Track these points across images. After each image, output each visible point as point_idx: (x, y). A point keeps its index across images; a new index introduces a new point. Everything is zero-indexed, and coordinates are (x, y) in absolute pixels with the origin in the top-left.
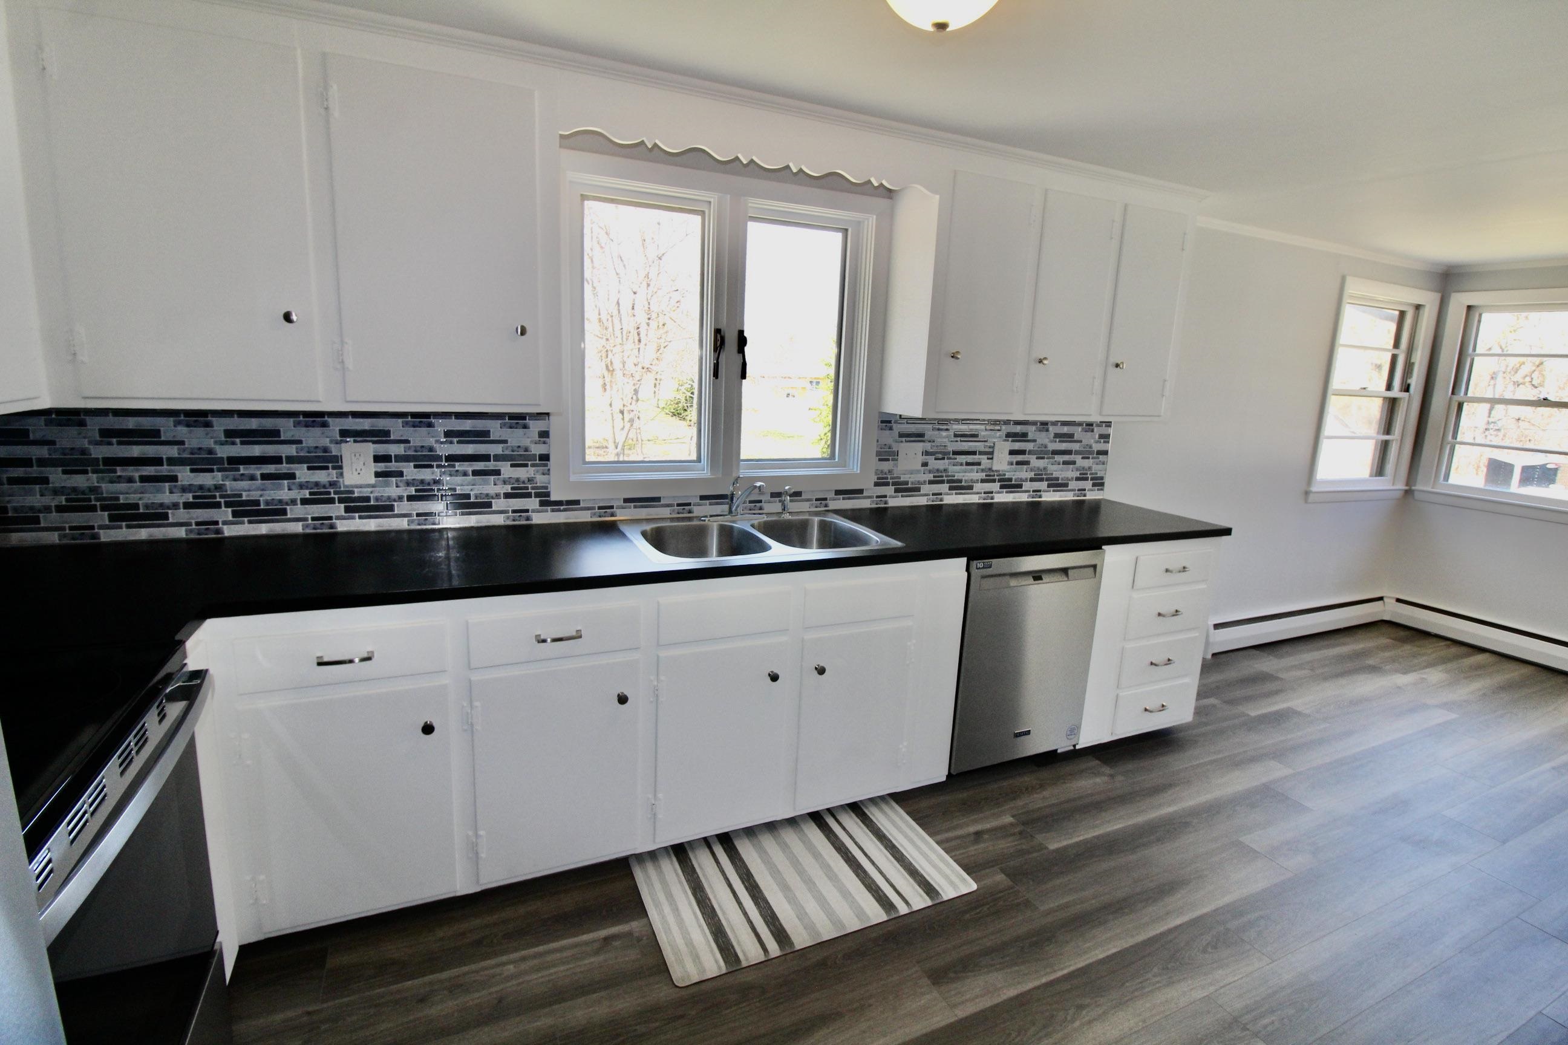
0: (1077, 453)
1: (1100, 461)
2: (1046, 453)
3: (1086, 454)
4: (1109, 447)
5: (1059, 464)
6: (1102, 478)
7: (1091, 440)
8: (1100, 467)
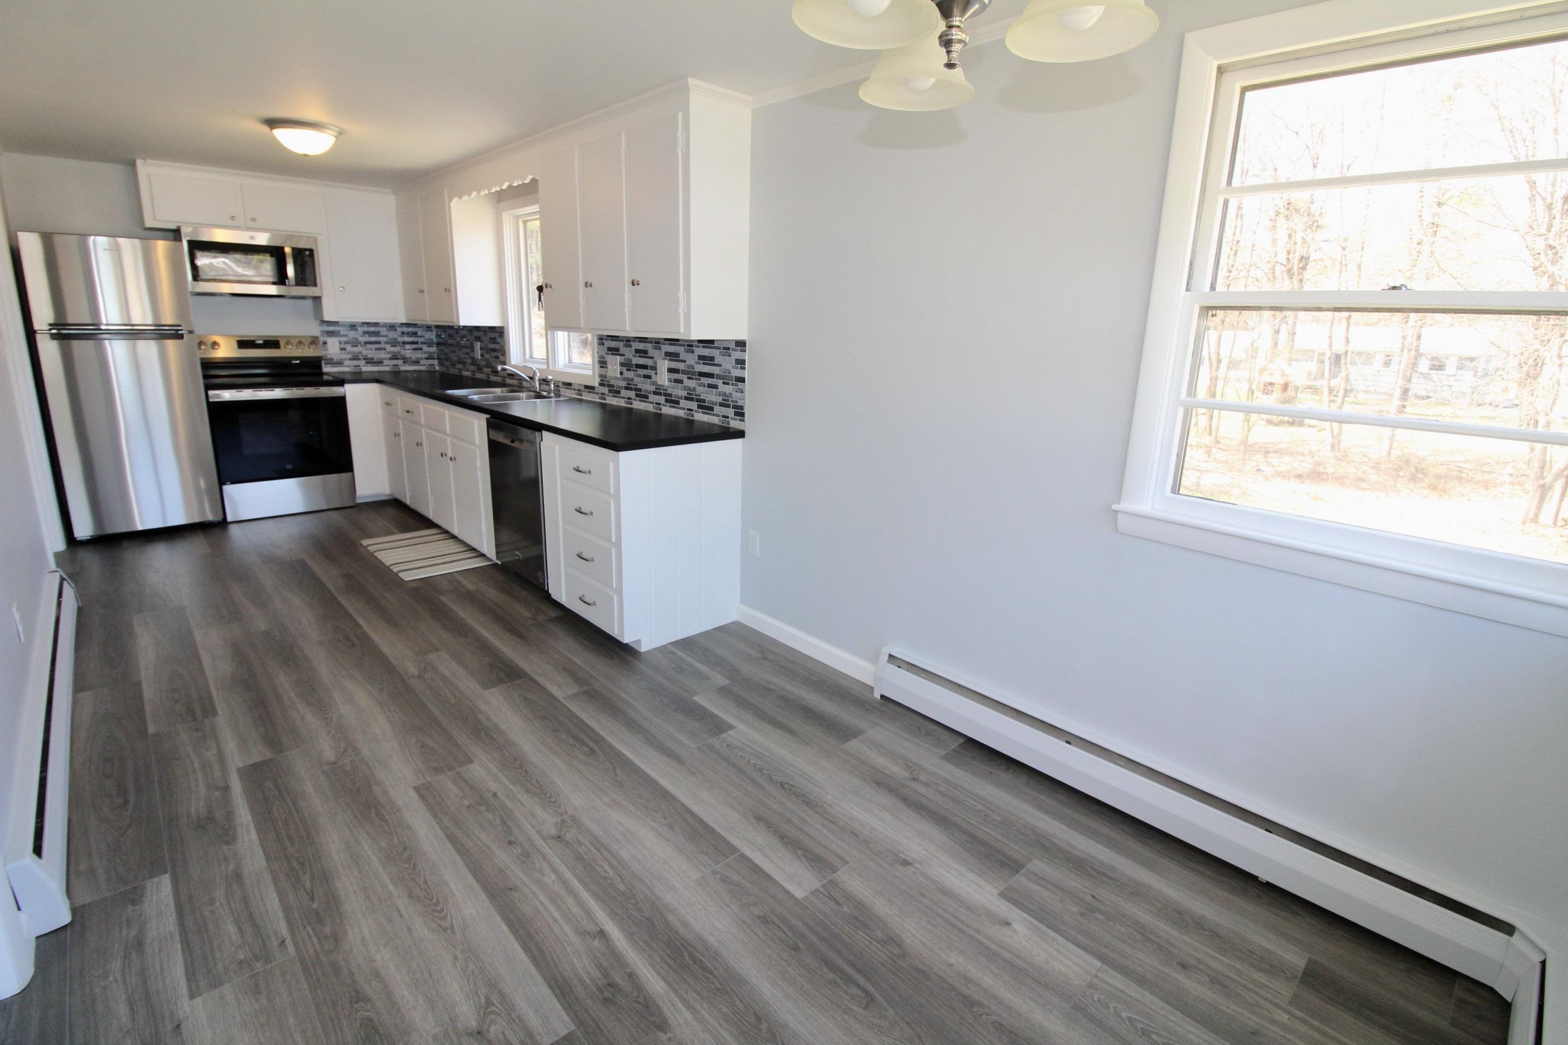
0: (719, 377)
1: (739, 389)
2: (693, 373)
3: (726, 379)
4: (746, 374)
5: (704, 386)
6: (742, 408)
7: (727, 364)
8: (739, 395)
